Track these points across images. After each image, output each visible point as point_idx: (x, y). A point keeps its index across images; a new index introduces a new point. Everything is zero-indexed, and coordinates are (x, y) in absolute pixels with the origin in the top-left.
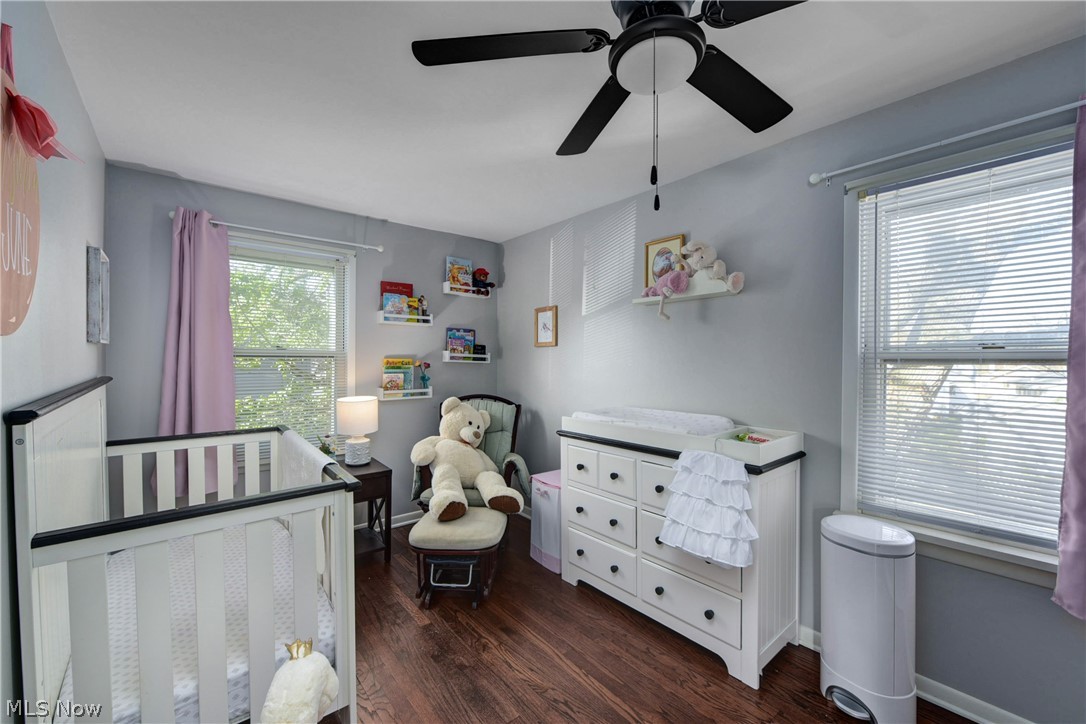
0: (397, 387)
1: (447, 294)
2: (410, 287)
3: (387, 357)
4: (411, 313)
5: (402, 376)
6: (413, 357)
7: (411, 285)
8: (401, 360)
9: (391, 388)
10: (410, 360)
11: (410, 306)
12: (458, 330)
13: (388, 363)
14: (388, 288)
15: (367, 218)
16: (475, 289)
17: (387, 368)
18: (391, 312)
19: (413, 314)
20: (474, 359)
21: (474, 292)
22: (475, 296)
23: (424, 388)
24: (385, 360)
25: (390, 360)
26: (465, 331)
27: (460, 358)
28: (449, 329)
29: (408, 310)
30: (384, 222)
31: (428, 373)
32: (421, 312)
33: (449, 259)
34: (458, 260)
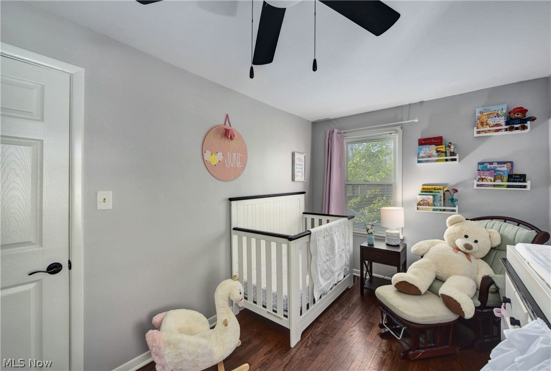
0: (428, 204)
1: (476, 137)
2: (441, 138)
3: (423, 185)
4: (438, 156)
5: (431, 197)
6: (445, 185)
7: (441, 137)
8: (434, 187)
9: (423, 205)
10: (441, 187)
11: (438, 152)
12: (491, 163)
13: (423, 189)
14: (423, 142)
15: (410, 104)
16: (507, 127)
17: (422, 192)
18: (423, 157)
19: (441, 156)
20: (508, 186)
21: (506, 130)
22: (508, 133)
23: (454, 207)
24: (422, 187)
25: (426, 187)
26: (499, 163)
27: (491, 185)
28: (480, 164)
29: (437, 154)
30: (422, 102)
31: (455, 196)
32: (448, 154)
33: (478, 111)
34: (488, 108)
